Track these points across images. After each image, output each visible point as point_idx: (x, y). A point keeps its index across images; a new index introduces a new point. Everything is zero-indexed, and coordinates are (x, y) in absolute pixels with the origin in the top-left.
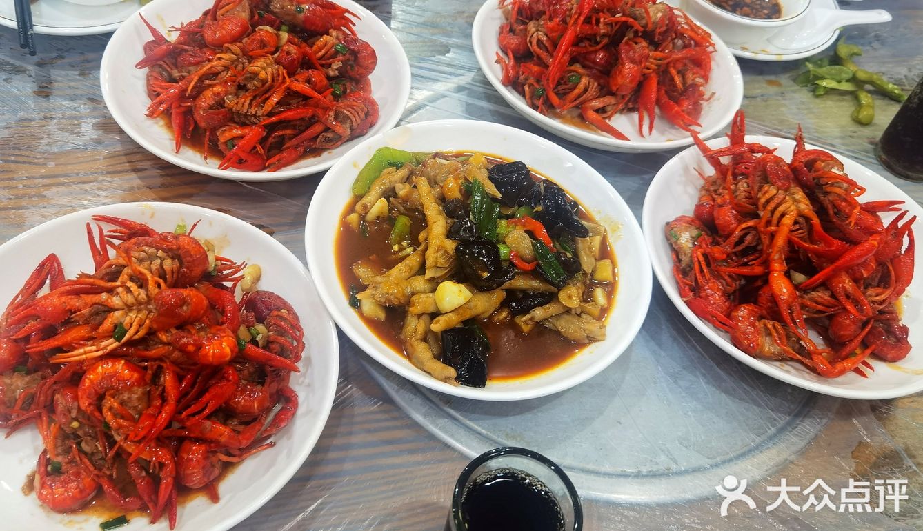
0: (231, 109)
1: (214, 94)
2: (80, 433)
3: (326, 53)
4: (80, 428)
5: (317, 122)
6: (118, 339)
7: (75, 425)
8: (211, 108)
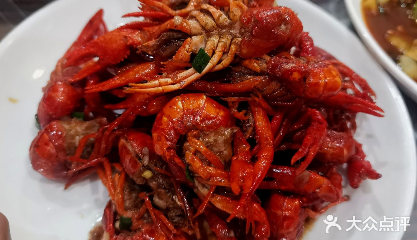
2: (153, 184)
4: (153, 178)
6: (199, 70)
7: (148, 174)
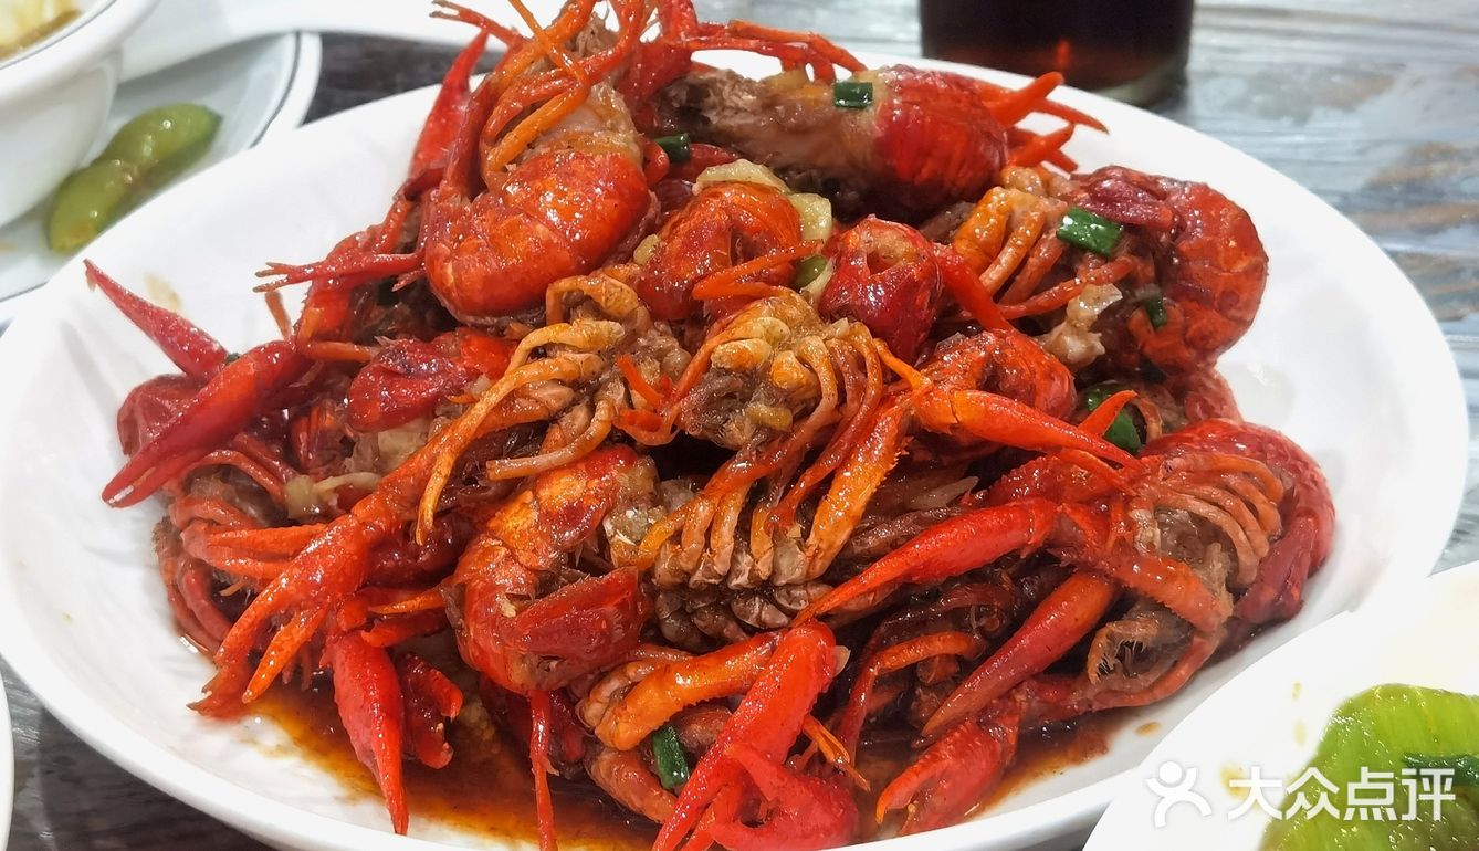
0: (648, 574)
1: (548, 517)
3: (1020, 266)
5: (1067, 573)
8: (545, 583)
